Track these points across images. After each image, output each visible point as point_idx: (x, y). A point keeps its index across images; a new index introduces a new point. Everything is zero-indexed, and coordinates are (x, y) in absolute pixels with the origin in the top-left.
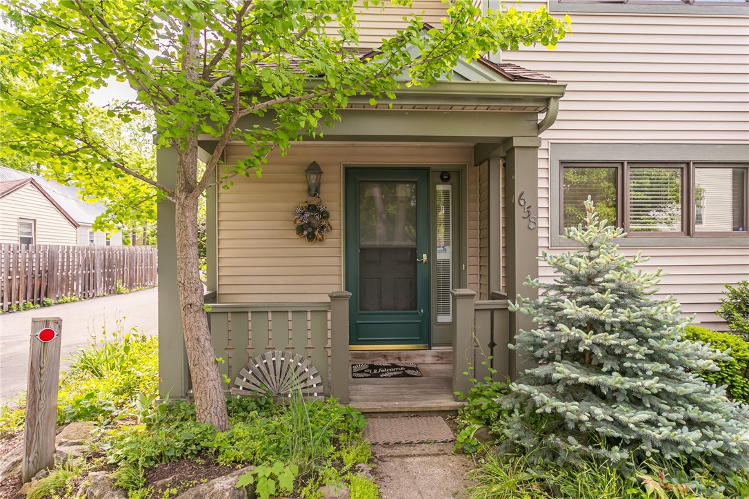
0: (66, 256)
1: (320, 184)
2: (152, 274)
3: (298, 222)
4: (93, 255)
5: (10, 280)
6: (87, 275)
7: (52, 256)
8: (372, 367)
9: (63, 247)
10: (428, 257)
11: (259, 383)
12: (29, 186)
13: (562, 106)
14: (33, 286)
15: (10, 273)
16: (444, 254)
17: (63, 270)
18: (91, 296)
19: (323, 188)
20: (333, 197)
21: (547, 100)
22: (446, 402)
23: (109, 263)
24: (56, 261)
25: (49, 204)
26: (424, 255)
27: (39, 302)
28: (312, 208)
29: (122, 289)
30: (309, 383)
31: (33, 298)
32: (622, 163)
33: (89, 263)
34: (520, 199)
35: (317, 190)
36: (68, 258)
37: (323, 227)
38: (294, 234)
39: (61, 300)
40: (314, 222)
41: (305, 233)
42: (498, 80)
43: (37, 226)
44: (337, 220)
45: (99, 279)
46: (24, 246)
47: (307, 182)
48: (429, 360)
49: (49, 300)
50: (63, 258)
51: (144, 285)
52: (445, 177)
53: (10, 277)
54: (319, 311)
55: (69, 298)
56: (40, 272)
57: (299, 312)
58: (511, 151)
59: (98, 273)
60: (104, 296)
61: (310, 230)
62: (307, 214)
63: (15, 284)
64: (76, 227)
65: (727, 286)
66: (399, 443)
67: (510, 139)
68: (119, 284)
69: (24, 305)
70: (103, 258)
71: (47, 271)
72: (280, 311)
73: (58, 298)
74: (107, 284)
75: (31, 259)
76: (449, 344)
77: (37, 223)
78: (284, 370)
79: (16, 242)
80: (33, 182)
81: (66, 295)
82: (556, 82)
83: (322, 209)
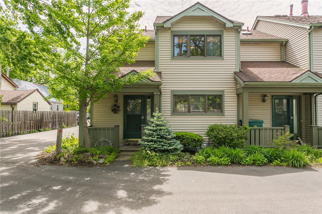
1: (117, 99)
2: (75, 121)
3: (112, 109)
4: (55, 114)
5: (30, 123)
6: (53, 121)
7: (42, 114)
8: (129, 144)
9: (46, 111)
11: (99, 144)
12: (36, 92)
14: (37, 124)
15: (30, 120)
16: (148, 117)
17: (46, 120)
18: (54, 129)
20: (121, 103)
21: (160, 85)
23: (60, 117)
24: (44, 116)
25: (42, 97)
26: (143, 117)
27: (38, 130)
28: (115, 105)
29: (65, 126)
31: (36, 129)
32: (189, 95)
33: (54, 117)
34: (155, 105)
35: (117, 101)
36: (47, 115)
37: (118, 110)
38: (111, 112)
39: (45, 130)
40: (116, 108)
42: (150, 82)
43: (38, 105)
44: (122, 108)
45: (57, 123)
46: (34, 111)
47: (114, 99)
49: (41, 130)
50: (46, 116)
51: (72, 125)
52: (149, 97)
53: (30, 122)
56: (39, 120)
57: (108, 129)
59: (57, 121)
62: (114, 107)
63: (32, 124)
64: (50, 104)
67: (153, 93)
68: (63, 124)
69: (34, 131)
70: (58, 115)
71: (41, 120)
72: (104, 129)
73: (44, 129)
74: (60, 124)
75: (36, 116)
77: (38, 104)
78: (105, 141)
79: (32, 110)
80: (37, 90)
81: (46, 128)
82: (161, 82)
83: (118, 106)
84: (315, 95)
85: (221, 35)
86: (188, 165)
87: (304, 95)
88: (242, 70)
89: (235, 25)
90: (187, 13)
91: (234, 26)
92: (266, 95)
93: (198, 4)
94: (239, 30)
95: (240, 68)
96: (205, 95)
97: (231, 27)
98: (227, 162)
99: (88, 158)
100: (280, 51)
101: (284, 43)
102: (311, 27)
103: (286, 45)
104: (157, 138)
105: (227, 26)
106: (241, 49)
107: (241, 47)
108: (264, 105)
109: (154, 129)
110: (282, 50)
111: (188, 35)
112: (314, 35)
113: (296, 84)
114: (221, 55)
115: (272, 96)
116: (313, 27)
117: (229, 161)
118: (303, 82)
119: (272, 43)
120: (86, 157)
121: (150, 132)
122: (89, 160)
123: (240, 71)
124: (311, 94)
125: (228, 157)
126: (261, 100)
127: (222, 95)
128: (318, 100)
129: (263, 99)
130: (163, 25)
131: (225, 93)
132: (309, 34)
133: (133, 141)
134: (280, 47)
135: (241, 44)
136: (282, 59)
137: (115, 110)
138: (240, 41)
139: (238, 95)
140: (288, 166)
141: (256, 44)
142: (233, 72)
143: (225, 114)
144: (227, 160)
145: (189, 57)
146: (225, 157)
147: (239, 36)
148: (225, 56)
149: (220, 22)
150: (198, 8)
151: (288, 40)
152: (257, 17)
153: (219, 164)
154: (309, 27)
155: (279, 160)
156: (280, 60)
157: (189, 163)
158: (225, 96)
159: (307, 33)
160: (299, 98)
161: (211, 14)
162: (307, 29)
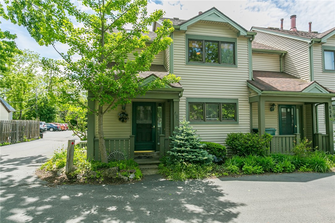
0: (6, 125)
3: (119, 117)
4: (16, 124)
6: (13, 133)
8: (140, 157)
9: (5, 121)
10: (155, 127)
11: (112, 158)
13: (183, 93)
16: (160, 126)
17: (5, 131)
18: (14, 142)
19: (126, 107)
20: (129, 110)
21: (180, 91)
22: (158, 162)
23: (21, 128)
24: (2, 127)
26: (154, 126)
28: (123, 113)
29: (26, 139)
30: (124, 158)
32: (204, 103)
33: (14, 128)
34: (175, 113)
35: (125, 108)
37: (126, 118)
38: (118, 120)
39: (3, 144)
41: (121, 120)
42: (171, 88)
44: (130, 116)
45: (18, 135)
47: (122, 106)
48: (155, 155)
52: (160, 105)
54: (127, 140)
55: (6, 143)
57: (122, 140)
58: (173, 102)
59: (17, 132)
60: (19, 142)
61: (123, 119)
62: (122, 115)
64: (9, 112)
65: (228, 134)
66: (146, 169)
67: (173, 99)
68: (24, 137)
70: (19, 125)
72: (117, 140)
74: (20, 137)
76: (159, 151)
78: (118, 154)
81: (5, 142)
82: (182, 88)
83: (126, 113)
84: (316, 105)
85: (234, 43)
86: (225, 175)
87: (305, 104)
88: (254, 79)
89: (249, 34)
90: (203, 17)
91: (247, 35)
92: (274, 104)
93: (214, 9)
94: (251, 39)
95: (252, 77)
96: (220, 103)
97: (245, 36)
98: (261, 171)
99: (115, 173)
100: (279, 62)
101: (283, 54)
102: (312, 41)
103: (284, 57)
104: (190, 148)
105: (241, 34)
106: (253, 58)
107: (252, 56)
108: (272, 114)
109: (186, 138)
110: (281, 61)
111: (203, 40)
112: (314, 49)
113: (305, 94)
114: (234, 63)
115: (279, 105)
116: (314, 42)
117: (262, 169)
118: (311, 92)
119: (273, 54)
120: (112, 172)
121: (181, 142)
122: (117, 176)
123: (253, 80)
124: (312, 104)
125: (261, 165)
126: (269, 109)
127: (236, 104)
128: (318, 110)
129: (271, 108)
130: (179, 27)
131: (239, 102)
132: (310, 48)
133: (143, 154)
134: (279, 58)
135: (252, 53)
136: (281, 70)
137: (123, 118)
138: (252, 51)
139: (251, 104)
140: (314, 171)
141: (258, 54)
142: (246, 81)
143: (239, 123)
144: (261, 168)
145: (204, 63)
146: (258, 166)
147: (251, 46)
148: (238, 64)
149: (234, 29)
150: (214, 13)
151: (287, 52)
152: (252, 27)
153: (254, 173)
154: (310, 42)
155: (305, 166)
156: (280, 71)
157: (225, 173)
158: (239, 104)
159: (308, 46)
160: (301, 108)
161: (227, 21)
162: (308, 43)
